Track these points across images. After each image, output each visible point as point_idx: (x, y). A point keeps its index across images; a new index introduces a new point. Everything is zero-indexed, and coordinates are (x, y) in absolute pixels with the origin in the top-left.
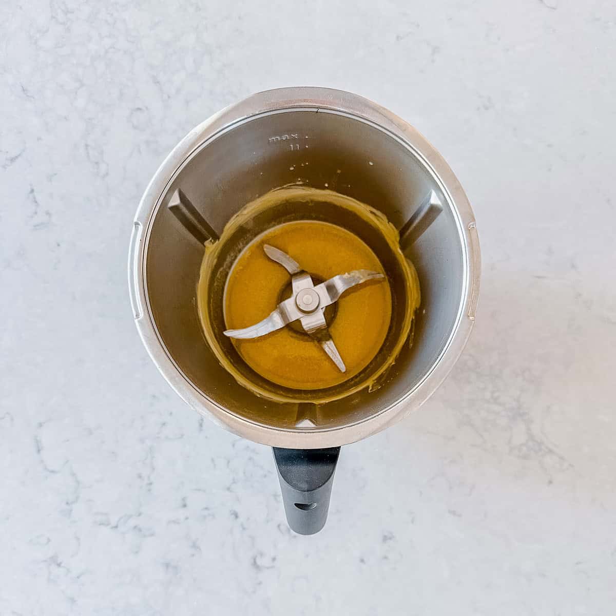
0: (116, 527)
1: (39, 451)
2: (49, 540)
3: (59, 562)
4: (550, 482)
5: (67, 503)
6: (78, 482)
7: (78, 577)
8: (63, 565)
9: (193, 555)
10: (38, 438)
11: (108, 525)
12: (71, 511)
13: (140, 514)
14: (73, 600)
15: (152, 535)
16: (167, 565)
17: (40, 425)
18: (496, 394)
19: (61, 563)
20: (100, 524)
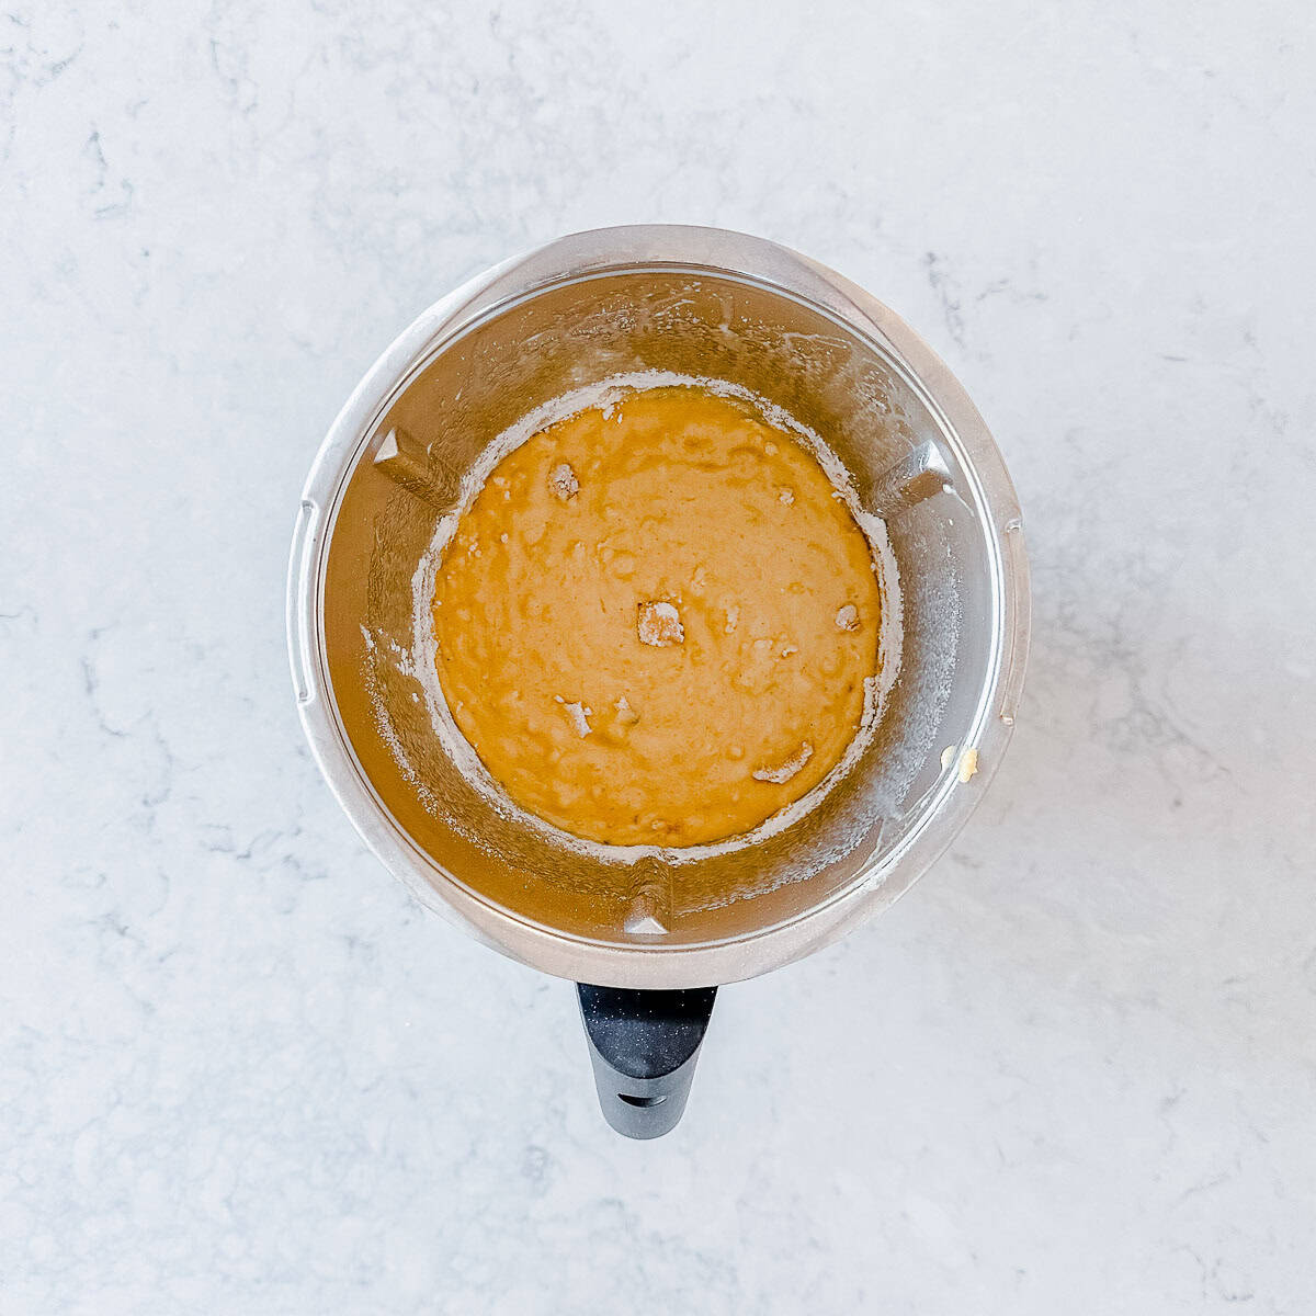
0: (248, 856)
1: (90, 689)
2: (104, 878)
3: (123, 925)
4: (1178, 803)
5: (145, 802)
6: (170, 758)
7: (162, 960)
8: (128, 931)
9: (407, 922)
10: (87, 662)
11: (230, 850)
12: (152, 818)
13: (299, 832)
14: (148, 1008)
15: (322, 876)
16: (352, 942)
17: (95, 635)
18: (1068, 610)
19: (127, 928)
20: (212, 850)
